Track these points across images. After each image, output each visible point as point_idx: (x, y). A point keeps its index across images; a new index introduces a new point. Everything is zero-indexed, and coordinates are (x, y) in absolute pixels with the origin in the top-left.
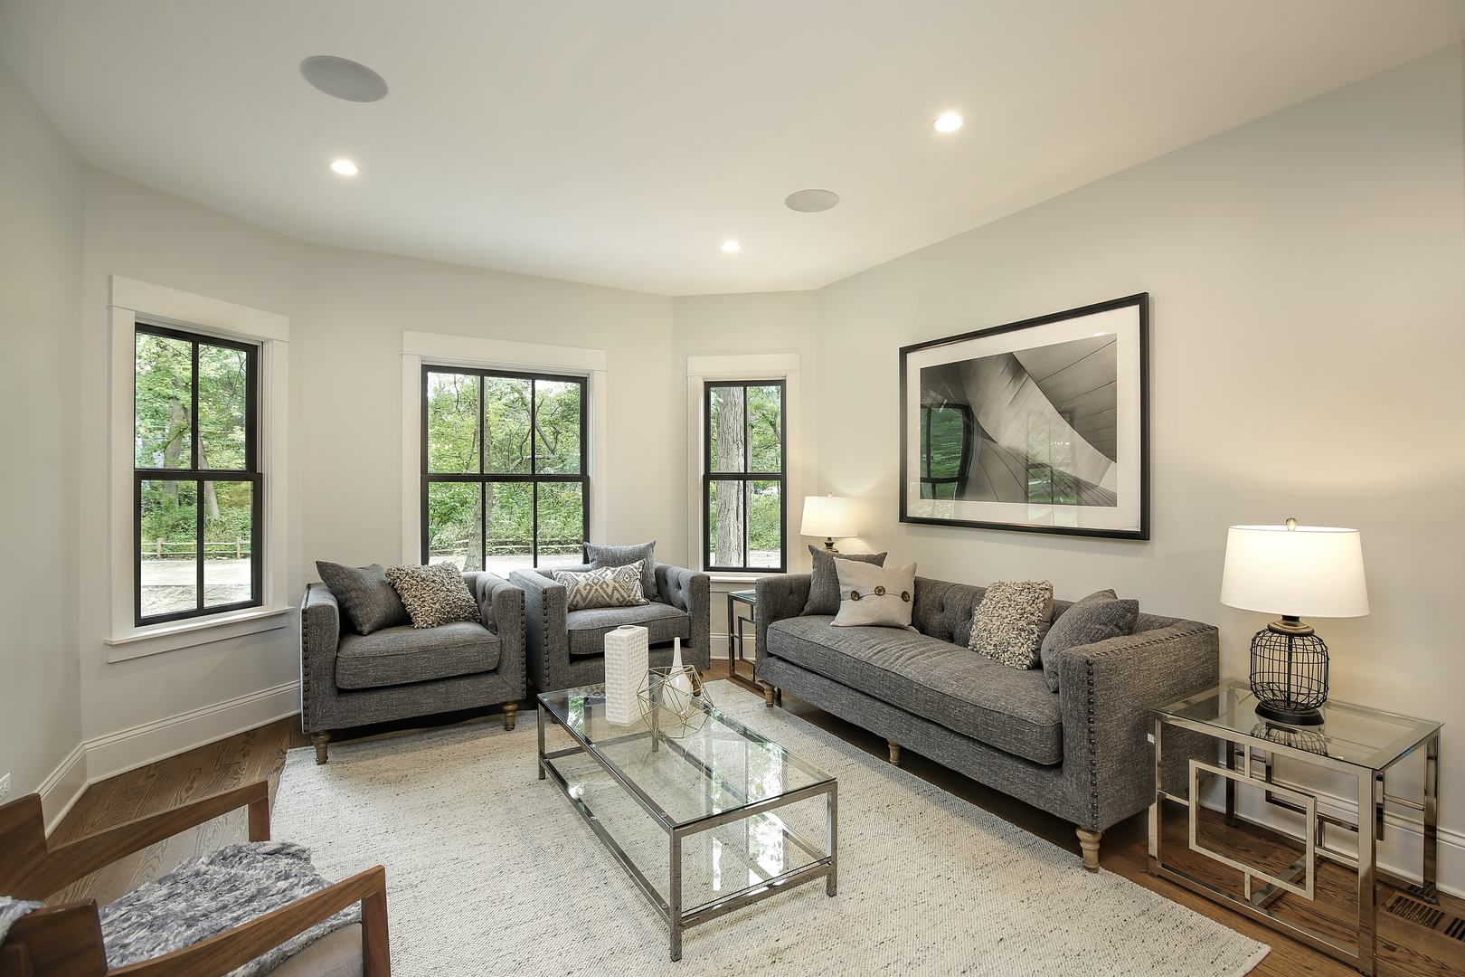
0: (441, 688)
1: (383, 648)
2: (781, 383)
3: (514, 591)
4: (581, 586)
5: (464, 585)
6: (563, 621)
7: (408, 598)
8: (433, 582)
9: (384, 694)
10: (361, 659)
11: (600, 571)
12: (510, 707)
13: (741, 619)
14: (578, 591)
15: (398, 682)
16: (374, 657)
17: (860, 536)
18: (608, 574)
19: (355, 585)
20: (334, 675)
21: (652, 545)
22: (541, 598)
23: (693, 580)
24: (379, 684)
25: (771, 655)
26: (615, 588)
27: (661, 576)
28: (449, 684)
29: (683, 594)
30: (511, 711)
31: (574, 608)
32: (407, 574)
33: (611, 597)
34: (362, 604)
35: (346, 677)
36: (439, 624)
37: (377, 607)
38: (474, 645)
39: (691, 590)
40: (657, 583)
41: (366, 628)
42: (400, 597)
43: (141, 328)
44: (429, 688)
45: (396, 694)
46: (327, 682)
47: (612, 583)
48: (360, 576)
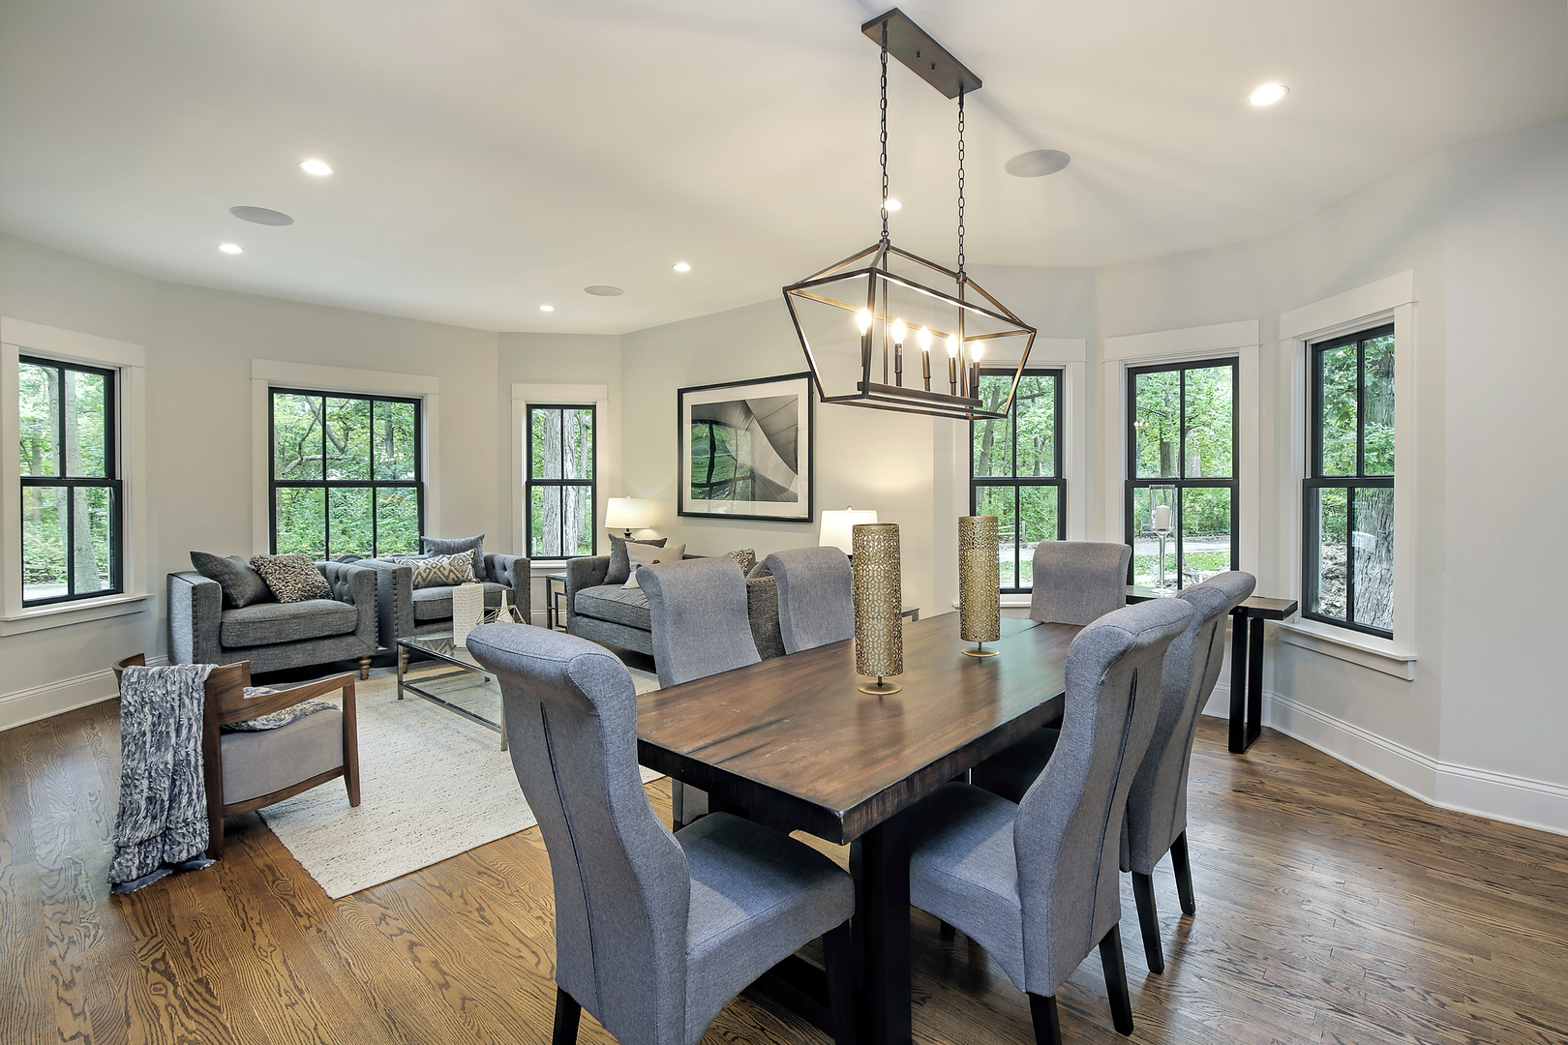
0: (309, 646)
1: (260, 615)
2: (593, 407)
3: (369, 571)
4: (421, 570)
5: (316, 571)
6: (410, 594)
7: (272, 580)
8: (294, 567)
9: (261, 652)
10: (243, 623)
11: (437, 558)
12: (365, 661)
13: (557, 594)
14: (419, 573)
15: (273, 641)
16: (253, 622)
17: (651, 528)
18: (445, 560)
19: (227, 570)
20: (220, 636)
21: (482, 538)
22: (390, 577)
23: (516, 562)
24: (258, 643)
25: (578, 615)
26: (451, 571)
27: (490, 563)
28: (315, 643)
29: (508, 574)
30: (366, 665)
31: (416, 588)
32: (270, 561)
33: (447, 577)
34: (234, 585)
35: (231, 638)
36: (301, 600)
37: (250, 587)
38: (336, 613)
39: (515, 570)
40: (486, 568)
41: (241, 602)
42: (264, 580)
43: (24, 359)
44: (299, 646)
45: (271, 651)
46: (214, 642)
47: (448, 567)
48: (230, 563)
